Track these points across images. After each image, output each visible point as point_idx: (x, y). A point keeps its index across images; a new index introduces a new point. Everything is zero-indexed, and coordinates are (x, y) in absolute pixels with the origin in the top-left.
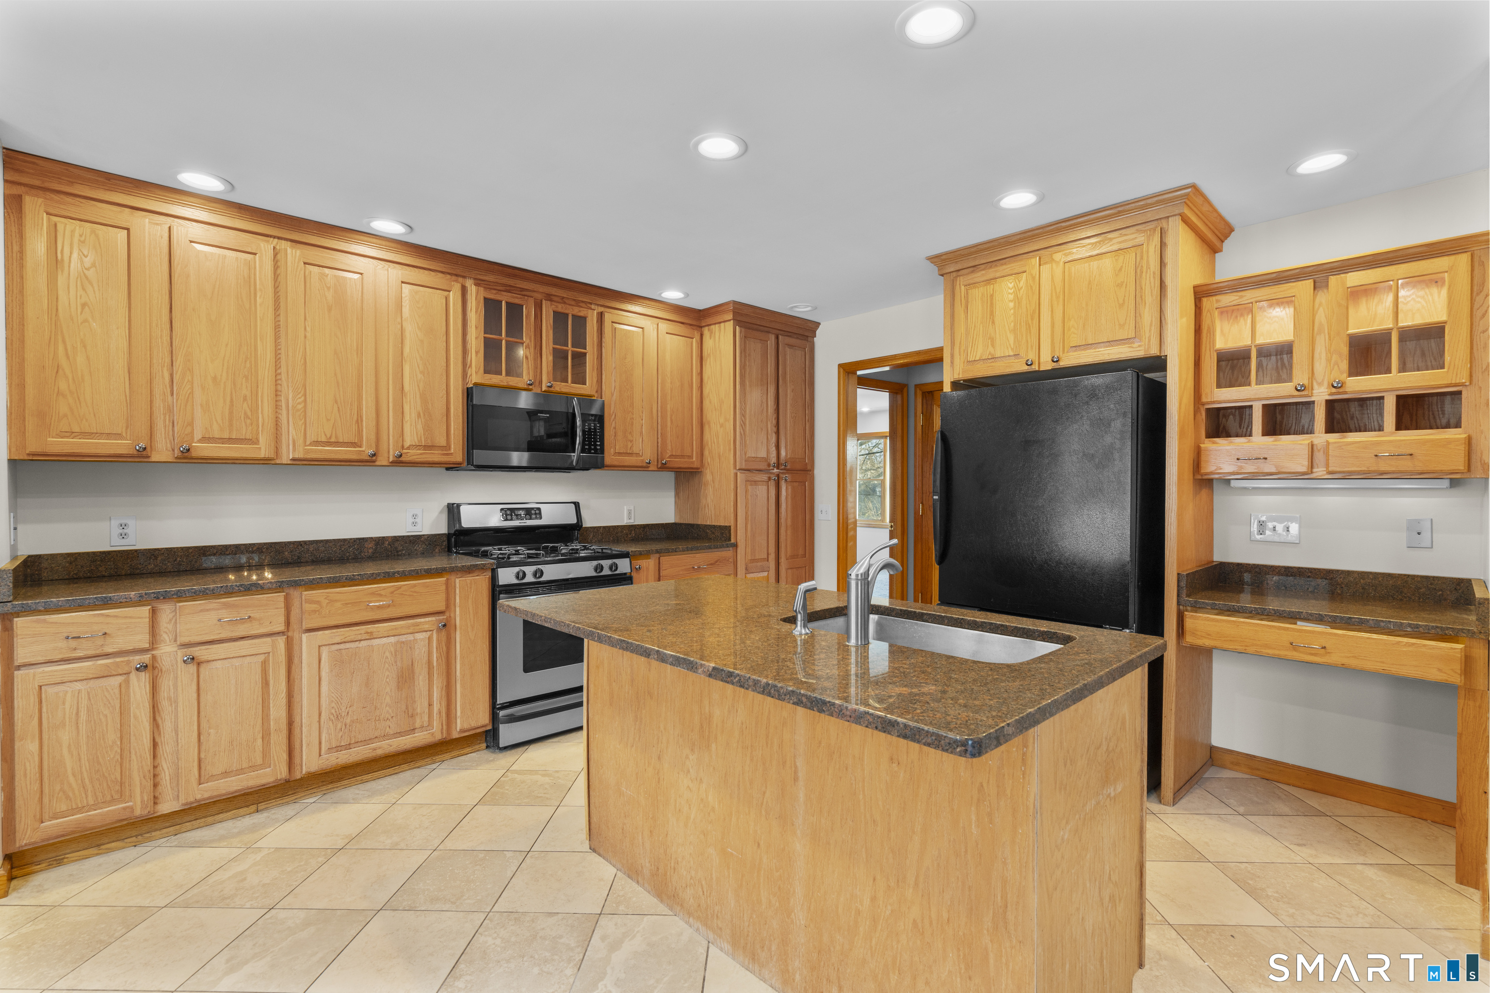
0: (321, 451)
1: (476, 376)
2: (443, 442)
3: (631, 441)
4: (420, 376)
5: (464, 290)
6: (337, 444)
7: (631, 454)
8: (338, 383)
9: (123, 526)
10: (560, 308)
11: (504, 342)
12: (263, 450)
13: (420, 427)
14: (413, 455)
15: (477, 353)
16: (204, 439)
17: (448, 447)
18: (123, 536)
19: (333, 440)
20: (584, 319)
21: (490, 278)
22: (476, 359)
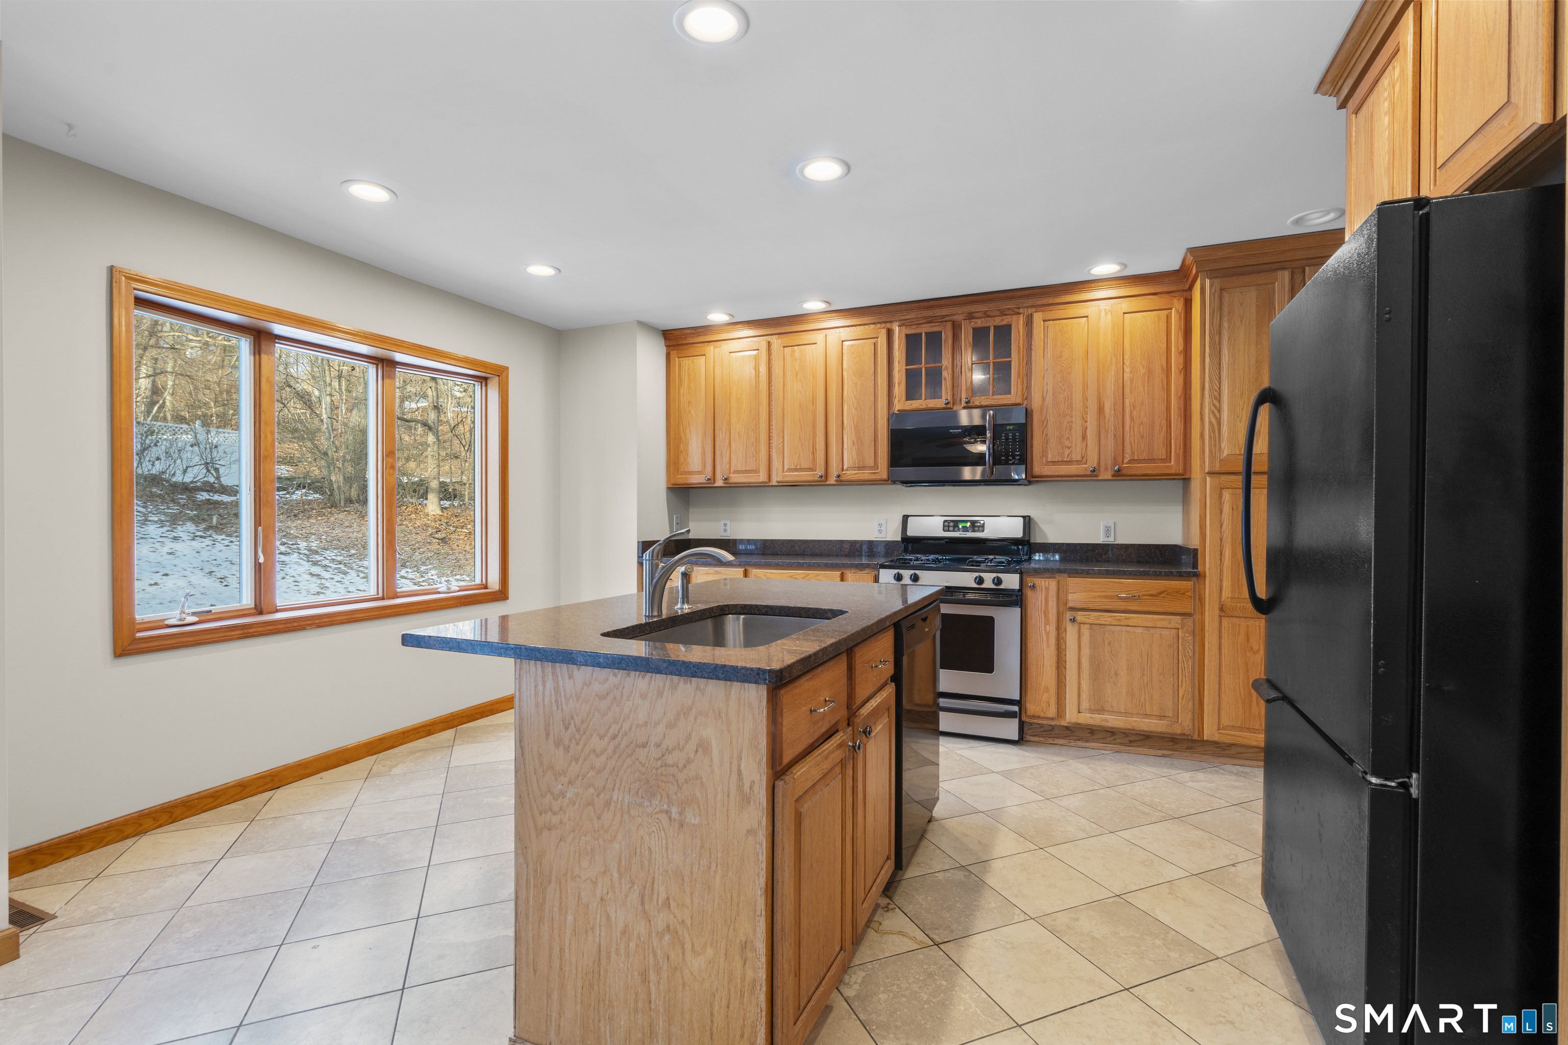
0: (791, 475)
1: (900, 404)
2: (872, 463)
3: (1069, 448)
4: (854, 412)
5: (890, 333)
6: (801, 470)
7: (1070, 462)
8: (801, 426)
9: (725, 525)
10: (979, 323)
11: (923, 369)
12: (762, 477)
13: (854, 452)
14: (850, 475)
15: (899, 384)
16: (736, 472)
17: (876, 466)
18: (725, 530)
19: (798, 467)
20: (1008, 327)
21: (912, 315)
22: (899, 390)
